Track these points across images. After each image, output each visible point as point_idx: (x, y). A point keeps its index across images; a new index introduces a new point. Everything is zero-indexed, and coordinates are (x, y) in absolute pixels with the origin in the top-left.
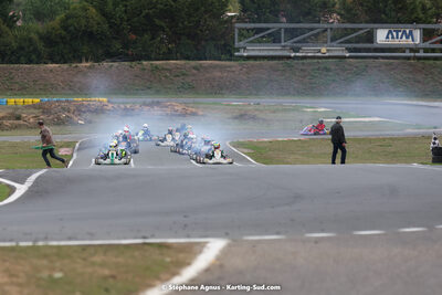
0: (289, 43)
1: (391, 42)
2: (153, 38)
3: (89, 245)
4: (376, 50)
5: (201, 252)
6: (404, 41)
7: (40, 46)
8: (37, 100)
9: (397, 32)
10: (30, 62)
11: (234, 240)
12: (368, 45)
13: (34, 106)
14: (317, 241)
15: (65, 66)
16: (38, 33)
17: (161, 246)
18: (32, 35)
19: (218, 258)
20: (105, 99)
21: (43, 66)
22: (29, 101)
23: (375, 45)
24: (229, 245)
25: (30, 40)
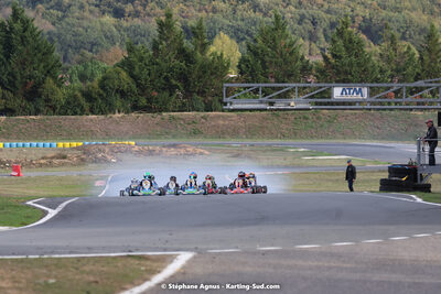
0: (265, 99)
1: (345, 97)
2: (171, 95)
3: (84, 258)
4: (332, 104)
5: (171, 262)
6: (355, 97)
7: (83, 101)
8: (80, 144)
9: (350, 90)
10: (75, 114)
11: (199, 253)
12: (326, 100)
13: (78, 148)
14: (264, 253)
15: (103, 117)
16: (81, 91)
17: (140, 257)
18: (76, 93)
19: (184, 267)
20: (133, 143)
21: (85, 117)
22: (74, 144)
23: (332, 100)
24: (195, 257)
25: (75, 96)
